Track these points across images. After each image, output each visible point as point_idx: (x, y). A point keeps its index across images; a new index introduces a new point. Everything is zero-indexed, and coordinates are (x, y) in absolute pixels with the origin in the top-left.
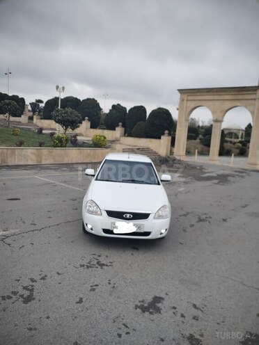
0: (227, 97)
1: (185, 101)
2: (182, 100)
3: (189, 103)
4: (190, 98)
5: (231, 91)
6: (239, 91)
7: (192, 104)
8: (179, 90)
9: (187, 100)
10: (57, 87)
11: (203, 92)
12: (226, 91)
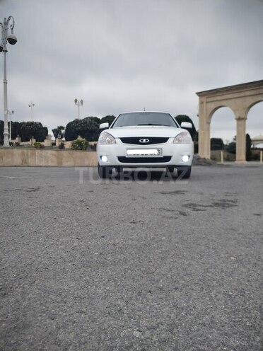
0: (248, 93)
1: (205, 103)
2: (201, 103)
3: (209, 104)
4: (209, 100)
5: (251, 87)
6: (259, 85)
7: (212, 106)
8: (197, 93)
9: (207, 102)
10: (76, 101)
11: (223, 92)
12: (246, 88)
